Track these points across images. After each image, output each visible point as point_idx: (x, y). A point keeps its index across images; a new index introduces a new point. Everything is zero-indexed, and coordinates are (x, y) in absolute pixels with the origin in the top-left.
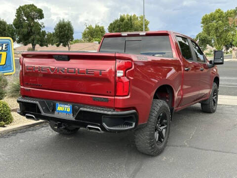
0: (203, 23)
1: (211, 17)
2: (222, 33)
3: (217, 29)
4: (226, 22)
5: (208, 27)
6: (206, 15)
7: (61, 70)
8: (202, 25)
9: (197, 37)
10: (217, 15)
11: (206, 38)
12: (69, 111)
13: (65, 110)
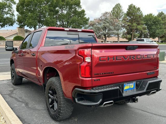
7: (133, 57)
12: (133, 87)
13: (130, 88)
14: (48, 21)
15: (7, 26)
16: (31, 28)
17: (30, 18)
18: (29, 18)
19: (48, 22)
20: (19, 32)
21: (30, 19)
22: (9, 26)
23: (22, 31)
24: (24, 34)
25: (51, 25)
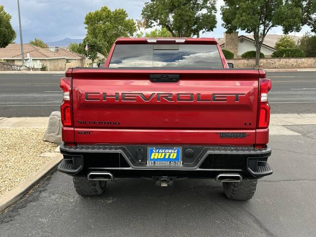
0: (87, 23)
1: (97, 16)
2: (111, 37)
3: (105, 32)
4: (115, 24)
5: (94, 29)
6: (90, 13)
7: (166, 97)
8: (86, 26)
9: (84, 42)
10: (104, 14)
11: (96, 43)
12: (175, 157)
13: (167, 157)
14: (283, 14)
15: (203, 32)
16: (249, 33)
17: (244, 12)
18: (241, 11)
19: (282, 17)
20: (227, 42)
21: (244, 14)
22: (208, 31)
23: (234, 40)
24: (237, 45)
25: (288, 22)
